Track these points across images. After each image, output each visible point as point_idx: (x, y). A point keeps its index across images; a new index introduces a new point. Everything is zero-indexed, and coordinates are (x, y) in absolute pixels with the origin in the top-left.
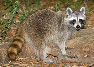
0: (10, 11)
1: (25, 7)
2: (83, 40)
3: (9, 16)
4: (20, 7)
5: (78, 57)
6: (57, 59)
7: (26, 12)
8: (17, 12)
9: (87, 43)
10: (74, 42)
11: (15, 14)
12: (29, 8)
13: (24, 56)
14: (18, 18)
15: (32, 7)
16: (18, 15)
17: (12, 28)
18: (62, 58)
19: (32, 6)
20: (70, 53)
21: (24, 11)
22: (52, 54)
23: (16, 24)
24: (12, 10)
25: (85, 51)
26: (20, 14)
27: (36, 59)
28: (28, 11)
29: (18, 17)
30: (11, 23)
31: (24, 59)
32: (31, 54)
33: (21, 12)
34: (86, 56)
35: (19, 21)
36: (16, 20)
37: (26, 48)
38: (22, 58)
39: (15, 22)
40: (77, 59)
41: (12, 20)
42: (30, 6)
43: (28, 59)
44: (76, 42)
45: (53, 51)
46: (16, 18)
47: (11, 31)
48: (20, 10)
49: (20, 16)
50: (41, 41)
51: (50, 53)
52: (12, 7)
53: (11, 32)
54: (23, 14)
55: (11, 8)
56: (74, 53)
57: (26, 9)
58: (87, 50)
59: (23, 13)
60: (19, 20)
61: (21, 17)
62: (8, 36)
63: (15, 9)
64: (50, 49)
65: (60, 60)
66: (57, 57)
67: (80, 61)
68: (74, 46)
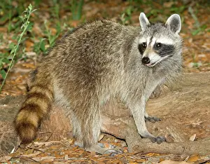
0: (13, 30)
1: (48, 19)
2: (186, 99)
3: (10, 42)
4: (36, 20)
5: (176, 141)
6: (124, 144)
7: (51, 32)
8: (28, 33)
9: (196, 105)
10: (166, 105)
11: (24, 36)
12: (57, 21)
13: (47, 138)
14: (32, 47)
15: (65, 20)
16: (31, 38)
17: (19, 70)
18: (136, 143)
19: (65, 17)
20: (156, 129)
21: (45, 29)
22: (112, 133)
23: (28, 60)
24: (17, 27)
25: (191, 126)
26: (36, 36)
27: (76, 143)
28: (55, 30)
29: (32, 45)
30: (16, 59)
31: (47, 144)
32: (62, 132)
33: (38, 32)
34: (193, 138)
35: (34, 54)
36: (26, 51)
37: (51, 118)
38: (41, 143)
39: (23, 57)
40: (172, 145)
41: (18, 51)
42: (60, 17)
43: (56, 144)
44: (171, 103)
45: (115, 126)
46: (26, 47)
47: (14, 78)
48: (37, 28)
49: (36, 41)
50: (90, 98)
51: (108, 132)
52: (19, 20)
53: (14, 80)
54: (45, 37)
55: (15, 22)
56: (165, 131)
57: (50, 24)
58: (196, 123)
59: (43, 34)
60: (34, 51)
61: (39, 44)
62: (7, 90)
63: (25, 26)
64: (107, 121)
65: (131, 147)
66: (124, 140)
67: (180, 149)
68: (165, 113)
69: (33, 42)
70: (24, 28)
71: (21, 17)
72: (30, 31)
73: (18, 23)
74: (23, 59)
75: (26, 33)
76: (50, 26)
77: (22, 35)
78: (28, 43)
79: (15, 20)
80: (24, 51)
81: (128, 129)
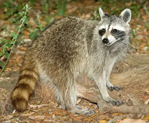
0: (14, 23)
1: (40, 15)
2: (142, 74)
3: (12, 31)
4: (31, 16)
5: (134, 104)
6: (96, 107)
7: (42, 24)
8: (25, 25)
10: (127, 78)
11: (22, 27)
12: (47, 17)
13: (39, 102)
14: (28, 35)
15: (52, 16)
16: (28, 29)
17: (18, 52)
18: (105, 105)
19: (53, 13)
20: (120, 96)
21: (38, 22)
22: (87, 98)
23: (25, 45)
24: (17, 21)
25: (145, 93)
26: (32, 27)
27: (60, 107)
28: (45, 23)
29: (28, 34)
30: (16, 44)
31: (39, 106)
32: (50, 97)
33: (33, 25)
34: (147, 102)
35: (30, 40)
36: (24, 38)
37: (42, 88)
38: (36, 106)
39: (22, 42)
40: (131, 107)
41: (18, 38)
42: (49, 13)
43: (46, 106)
44: (130, 77)
45: (90, 93)
46: (24, 35)
47: (15, 58)
48: (32, 21)
49: (31, 31)
51: (85, 97)
52: (18, 16)
53: (15, 60)
54: (38, 28)
55: (15, 17)
56: (127, 97)
57: (41, 18)
59: (36, 26)
60: (30, 38)
61: (33, 33)
62: (10, 67)
63: (23, 20)
64: (84, 90)
65: (101, 109)
66: (96, 104)
67: (137, 110)
68: (126, 84)
69: (29, 32)
70: (22, 21)
71: (20, 13)
72: (27, 23)
73: (18, 18)
74: (22, 44)
75: (23, 25)
76: (42, 20)
77: (20, 26)
78: (25, 32)
79: (15, 15)
80: (22, 38)
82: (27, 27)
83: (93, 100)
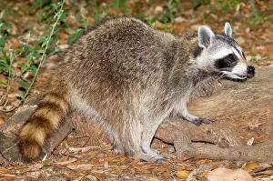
0: (44, 19)
1: (85, 7)
2: (242, 98)
3: (41, 33)
4: (70, 8)
5: (231, 145)
6: (171, 150)
7: (88, 22)
8: (62, 22)
9: (254, 105)
10: (219, 105)
11: (57, 26)
12: (95, 10)
13: (83, 142)
14: (66, 39)
15: (104, 9)
16: (66, 30)
18: (186, 147)
19: (104, 4)
20: (209, 132)
21: (81, 18)
24: (49, 17)
25: (248, 129)
26: (71, 26)
27: (116, 151)
28: (92, 20)
29: (67, 36)
30: (48, 53)
31: (84, 150)
32: (101, 135)
33: (73, 22)
34: (250, 142)
36: (59, 44)
38: (78, 149)
39: (57, 50)
40: (227, 150)
41: (50, 44)
42: (98, 4)
43: (94, 150)
44: (225, 103)
45: (162, 128)
46: (60, 39)
47: (46, 74)
48: (72, 17)
49: (71, 32)
52: (51, 9)
54: (81, 27)
55: (47, 11)
56: (217, 134)
57: (87, 12)
58: (254, 124)
59: (79, 24)
61: (74, 35)
62: (38, 89)
63: (59, 15)
65: (180, 152)
66: (172, 144)
67: (235, 154)
68: (219, 114)
69: (68, 34)
70: (57, 17)
71: (54, 5)
72: (64, 20)
73: (50, 12)
74: (56, 53)
75: (59, 23)
76: (87, 15)
77: (54, 25)
78: (62, 35)
79: (46, 8)
80: (57, 43)
81: (177, 132)
82: (65, 27)
83: (167, 139)
